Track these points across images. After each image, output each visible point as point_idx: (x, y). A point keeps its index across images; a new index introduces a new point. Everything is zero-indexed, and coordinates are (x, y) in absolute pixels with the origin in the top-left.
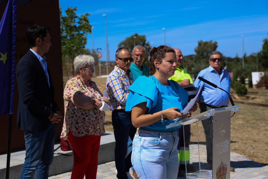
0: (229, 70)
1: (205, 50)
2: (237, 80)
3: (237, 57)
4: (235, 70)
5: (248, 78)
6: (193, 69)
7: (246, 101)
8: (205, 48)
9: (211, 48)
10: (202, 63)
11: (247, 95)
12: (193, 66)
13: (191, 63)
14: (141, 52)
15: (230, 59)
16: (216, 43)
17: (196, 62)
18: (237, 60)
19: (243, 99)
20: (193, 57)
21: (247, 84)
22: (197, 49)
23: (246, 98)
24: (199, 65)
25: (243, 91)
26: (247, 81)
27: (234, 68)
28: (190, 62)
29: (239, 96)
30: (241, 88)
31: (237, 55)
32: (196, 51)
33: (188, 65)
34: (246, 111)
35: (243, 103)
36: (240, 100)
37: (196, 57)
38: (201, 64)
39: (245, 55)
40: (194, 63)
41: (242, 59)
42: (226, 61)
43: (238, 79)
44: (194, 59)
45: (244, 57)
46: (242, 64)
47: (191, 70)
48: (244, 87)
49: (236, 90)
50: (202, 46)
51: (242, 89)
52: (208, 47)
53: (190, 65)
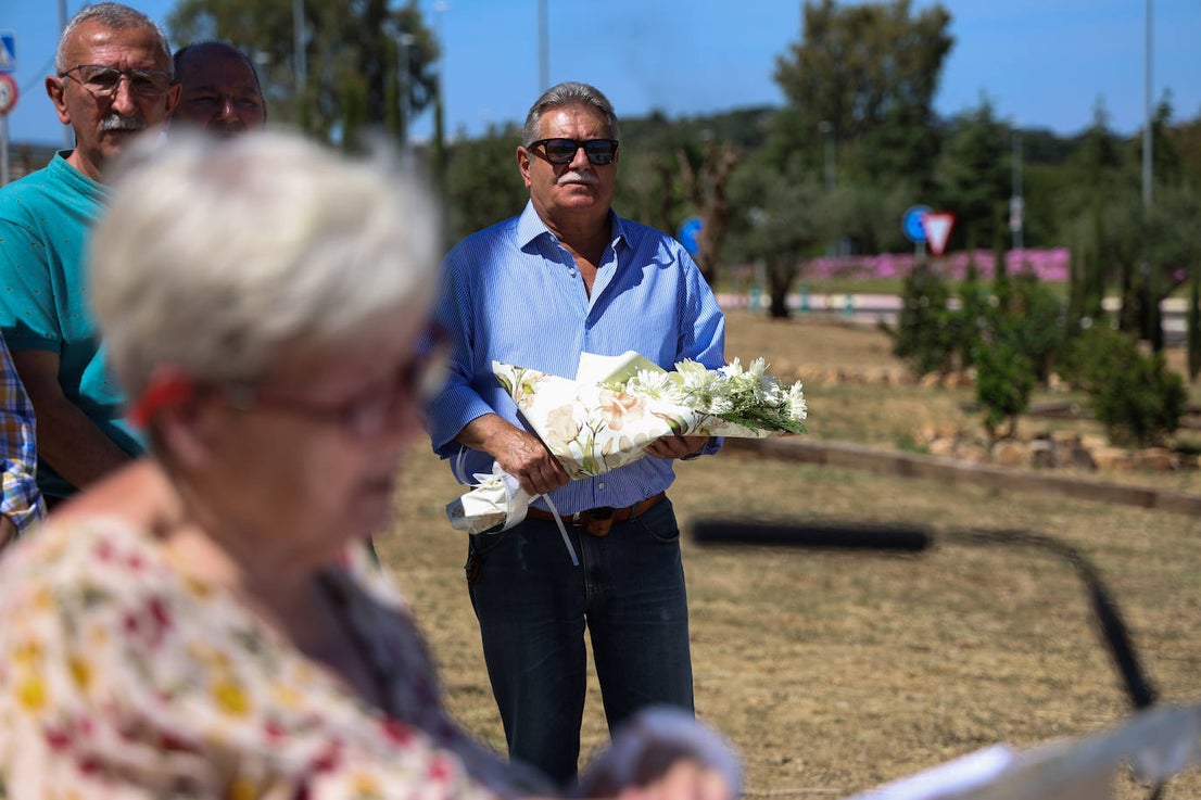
0: (1035, 228)
1: (858, 71)
2: (1099, 314)
3: (1104, 129)
4: (1083, 230)
5: (1187, 289)
6: (759, 217)
7: (1169, 484)
8: (860, 52)
9: (903, 62)
10: (831, 170)
11: (1185, 436)
12: (757, 196)
13: (743, 173)
14: (131, 45)
15: (1043, 147)
16: (943, 18)
17: (782, 166)
18: (1102, 148)
19: (1147, 467)
20: (765, 123)
21: (1177, 339)
22: (792, 59)
23: (1174, 460)
24: (810, 187)
25: (1152, 400)
26: (1176, 315)
27: (1074, 213)
28: (731, 167)
29: (1115, 441)
30: (1133, 375)
31: (1100, 114)
32: (785, 77)
33: (719, 191)
34: (1175, 568)
35: (1148, 500)
36: (1124, 479)
37: (787, 122)
38: (822, 179)
39: (1164, 111)
40: (770, 175)
41: (1135, 145)
42: (1015, 162)
43: (1112, 303)
44: (774, 141)
45: (1157, 128)
46: (1136, 184)
47: (746, 227)
48: (1160, 364)
49: (1095, 392)
50: (834, 37)
51: (1143, 380)
52: (876, 50)
53: (733, 192)
